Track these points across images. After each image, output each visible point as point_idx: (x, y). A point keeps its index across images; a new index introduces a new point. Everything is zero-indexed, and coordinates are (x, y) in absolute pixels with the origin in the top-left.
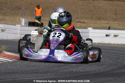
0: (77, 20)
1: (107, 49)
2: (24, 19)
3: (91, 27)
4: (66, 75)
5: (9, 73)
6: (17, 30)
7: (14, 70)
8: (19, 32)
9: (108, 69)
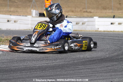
0: (84, 10)
1: (112, 36)
2: (34, 11)
3: (97, 16)
4: (74, 61)
5: (21, 60)
6: (29, 20)
7: (26, 57)
8: (30, 22)
9: (113, 55)
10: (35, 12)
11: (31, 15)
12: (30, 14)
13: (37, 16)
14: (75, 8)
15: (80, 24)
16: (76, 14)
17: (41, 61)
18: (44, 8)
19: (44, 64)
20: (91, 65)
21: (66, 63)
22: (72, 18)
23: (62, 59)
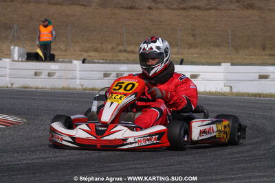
6: (6, 68)
8: (8, 71)
11: (10, 58)
12: (9, 55)
13: (22, 58)
14: (102, 43)
15: (112, 75)
16: (104, 56)
18: (38, 43)
19: (37, 159)
20: (136, 162)
21: (84, 157)
22: (95, 63)
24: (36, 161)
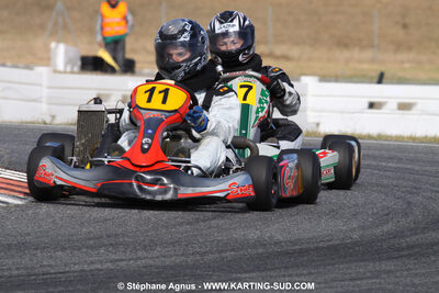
1: (373, 157)
2: (62, 48)
3: (314, 74)
4: (223, 255)
5: (9, 246)
6: (40, 85)
7: (29, 234)
8: (45, 92)
9: (378, 231)
10: (66, 52)
11: (48, 65)
12: (47, 60)
13: (73, 67)
17: (90, 251)
19: (100, 262)
20: (290, 272)
21: (190, 260)
23: (173, 244)
24: (99, 266)
